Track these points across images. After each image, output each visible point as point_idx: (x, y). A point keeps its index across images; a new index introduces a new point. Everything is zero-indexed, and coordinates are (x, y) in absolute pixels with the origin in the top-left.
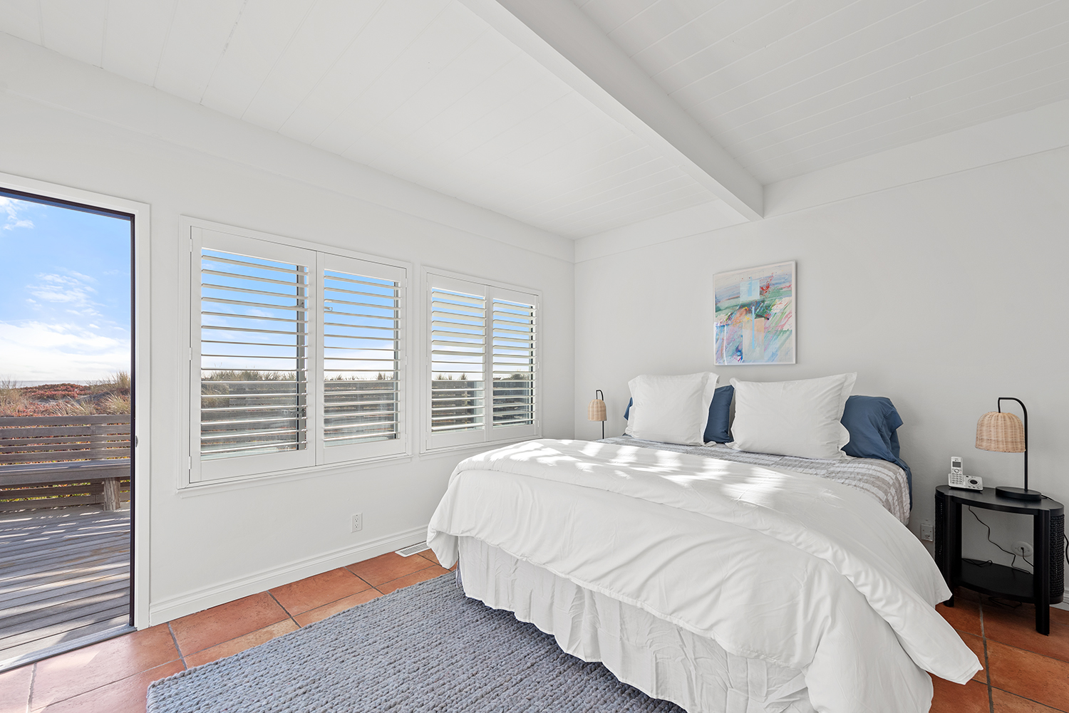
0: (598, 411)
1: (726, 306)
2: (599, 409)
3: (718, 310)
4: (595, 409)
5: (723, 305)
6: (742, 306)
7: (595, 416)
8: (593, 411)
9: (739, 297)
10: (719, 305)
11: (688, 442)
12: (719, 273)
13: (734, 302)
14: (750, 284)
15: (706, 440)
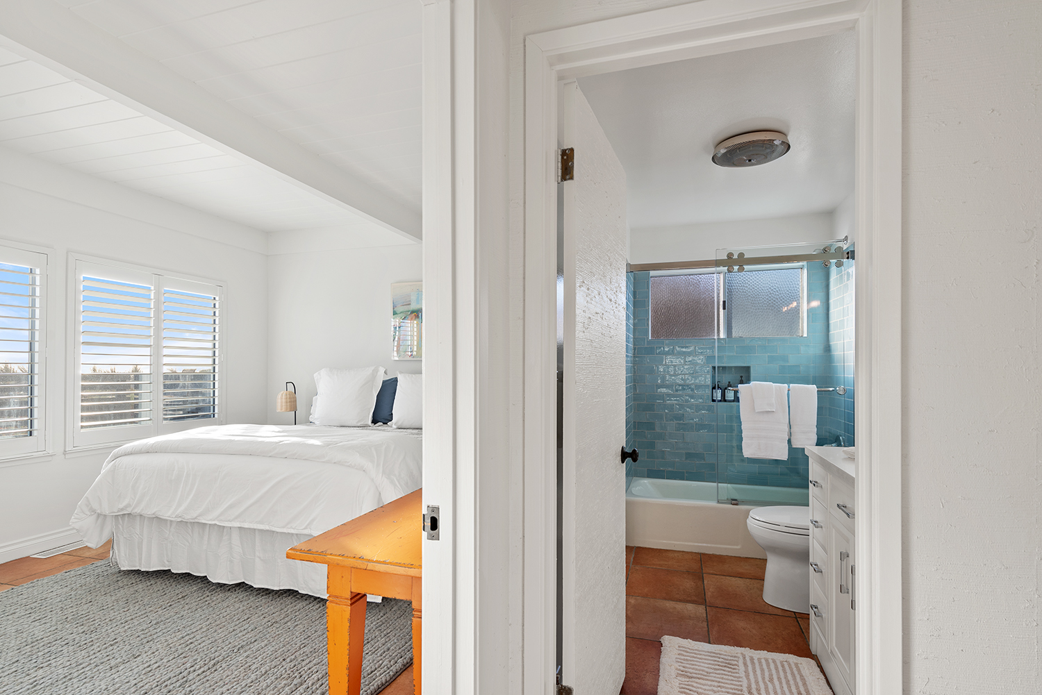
0: (287, 402)
1: (401, 311)
2: (288, 400)
3: (395, 313)
4: (284, 400)
5: (399, 309)
6: (412, 312)
7: (284, 407)
8: (282, 402)
9: (410, 304)
10: (395, 309)
11: (359, 424)
12: (397, 283)
13: (406, 308)
14: (418, 294)
15: (374, 421)
